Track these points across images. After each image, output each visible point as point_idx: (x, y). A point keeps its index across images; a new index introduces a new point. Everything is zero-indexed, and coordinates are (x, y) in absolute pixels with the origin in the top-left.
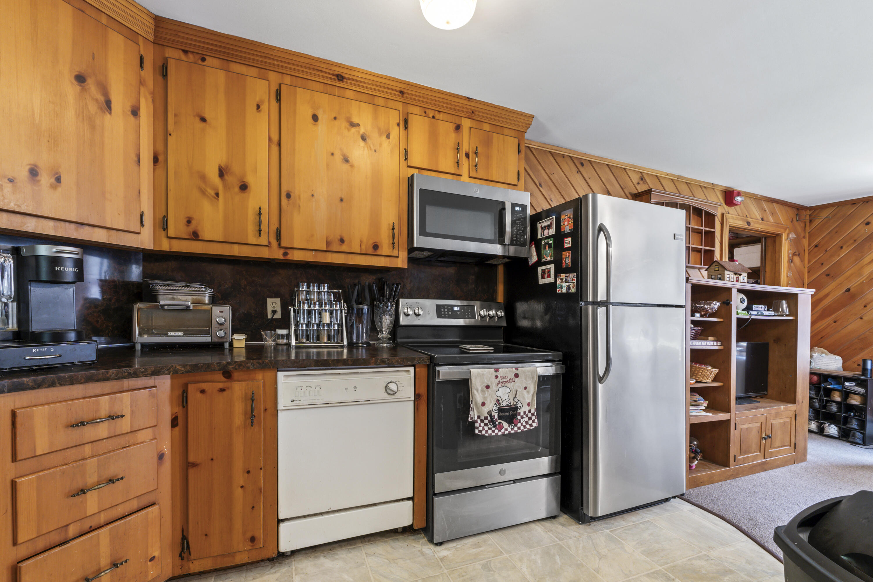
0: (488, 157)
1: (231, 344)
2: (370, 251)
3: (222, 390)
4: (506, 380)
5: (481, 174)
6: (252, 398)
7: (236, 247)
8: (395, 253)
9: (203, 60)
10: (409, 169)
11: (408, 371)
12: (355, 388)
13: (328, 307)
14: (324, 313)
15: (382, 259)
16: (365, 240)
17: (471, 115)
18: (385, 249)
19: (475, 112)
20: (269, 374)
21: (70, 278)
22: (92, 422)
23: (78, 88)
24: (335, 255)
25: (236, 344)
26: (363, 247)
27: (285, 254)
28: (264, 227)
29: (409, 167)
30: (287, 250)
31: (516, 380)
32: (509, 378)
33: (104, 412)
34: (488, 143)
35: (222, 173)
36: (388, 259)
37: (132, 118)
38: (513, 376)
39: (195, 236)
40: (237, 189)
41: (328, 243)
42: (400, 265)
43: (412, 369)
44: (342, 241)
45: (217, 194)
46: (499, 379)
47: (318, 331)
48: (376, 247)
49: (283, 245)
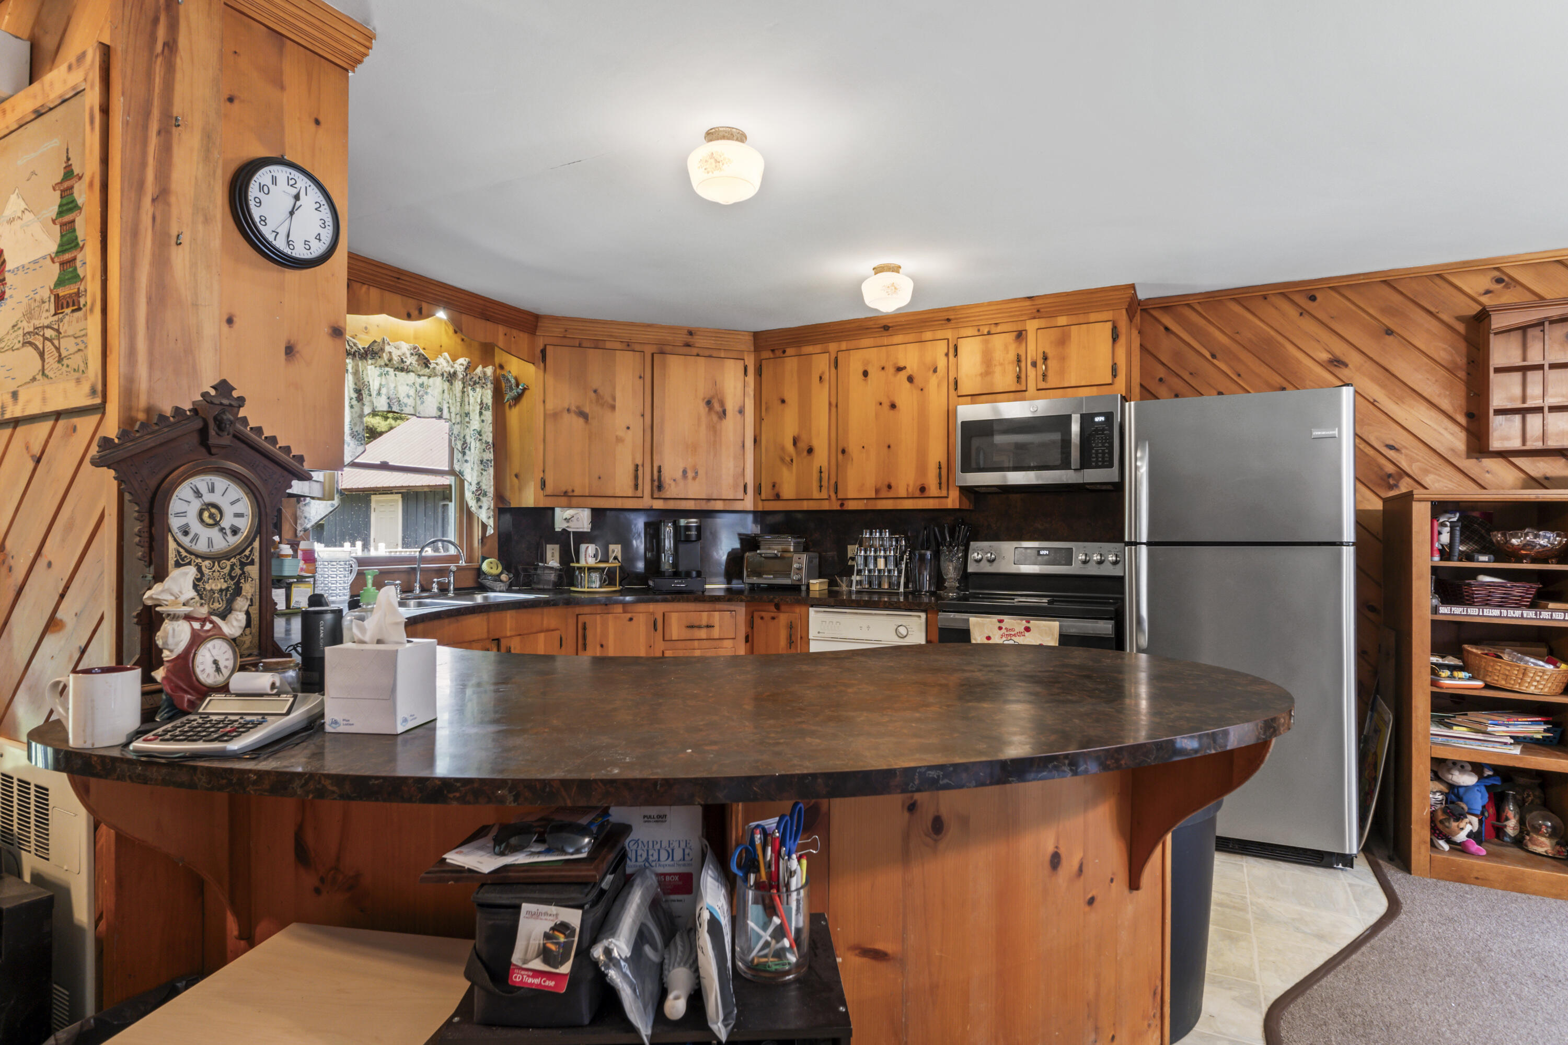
0: (1063, 359)
1: (808, 586)
2: (918, 494)
3: (773, 618)
4: (1013, 633)
5: (1052, 381)
6: (791, 627)
7: (805, 502)
8: (944, 493)
9: (784, 352)
10: (960, 398)
11: (920, 617)
12: (868, 627)
13: (882, 553)
14: (878, 559)
15: (931, 501)
16: (911, 484)
17: (1038, 313)
18: (933, 490)
19: (1041, 310)
20: (803, 609)
21: (694, 538)
22: (699, 627)
23: (707, 409)
24: (884, 501)
25: (812, 588)
26: (910, 490)
27: (842, 505)
28: (825, 483)
29: (959, 396)
30: (843, 501)
31: (1027, 634)
32: (1017, 630)
33: (704, 623)
34: (1063, 341)
35: (795, 443)
36: (937, 500)
37: (739, 416)
38: (1022, 630)
39: (778, 497)
40: (805, 453)
41: (877, 491)
42: (950, 506)
43: (923, 615)
44: (889, 487)
45: (792, 460)
46: (1003, 631)
47: (880, 577)
48: (923, 489)
49: (839, 497)
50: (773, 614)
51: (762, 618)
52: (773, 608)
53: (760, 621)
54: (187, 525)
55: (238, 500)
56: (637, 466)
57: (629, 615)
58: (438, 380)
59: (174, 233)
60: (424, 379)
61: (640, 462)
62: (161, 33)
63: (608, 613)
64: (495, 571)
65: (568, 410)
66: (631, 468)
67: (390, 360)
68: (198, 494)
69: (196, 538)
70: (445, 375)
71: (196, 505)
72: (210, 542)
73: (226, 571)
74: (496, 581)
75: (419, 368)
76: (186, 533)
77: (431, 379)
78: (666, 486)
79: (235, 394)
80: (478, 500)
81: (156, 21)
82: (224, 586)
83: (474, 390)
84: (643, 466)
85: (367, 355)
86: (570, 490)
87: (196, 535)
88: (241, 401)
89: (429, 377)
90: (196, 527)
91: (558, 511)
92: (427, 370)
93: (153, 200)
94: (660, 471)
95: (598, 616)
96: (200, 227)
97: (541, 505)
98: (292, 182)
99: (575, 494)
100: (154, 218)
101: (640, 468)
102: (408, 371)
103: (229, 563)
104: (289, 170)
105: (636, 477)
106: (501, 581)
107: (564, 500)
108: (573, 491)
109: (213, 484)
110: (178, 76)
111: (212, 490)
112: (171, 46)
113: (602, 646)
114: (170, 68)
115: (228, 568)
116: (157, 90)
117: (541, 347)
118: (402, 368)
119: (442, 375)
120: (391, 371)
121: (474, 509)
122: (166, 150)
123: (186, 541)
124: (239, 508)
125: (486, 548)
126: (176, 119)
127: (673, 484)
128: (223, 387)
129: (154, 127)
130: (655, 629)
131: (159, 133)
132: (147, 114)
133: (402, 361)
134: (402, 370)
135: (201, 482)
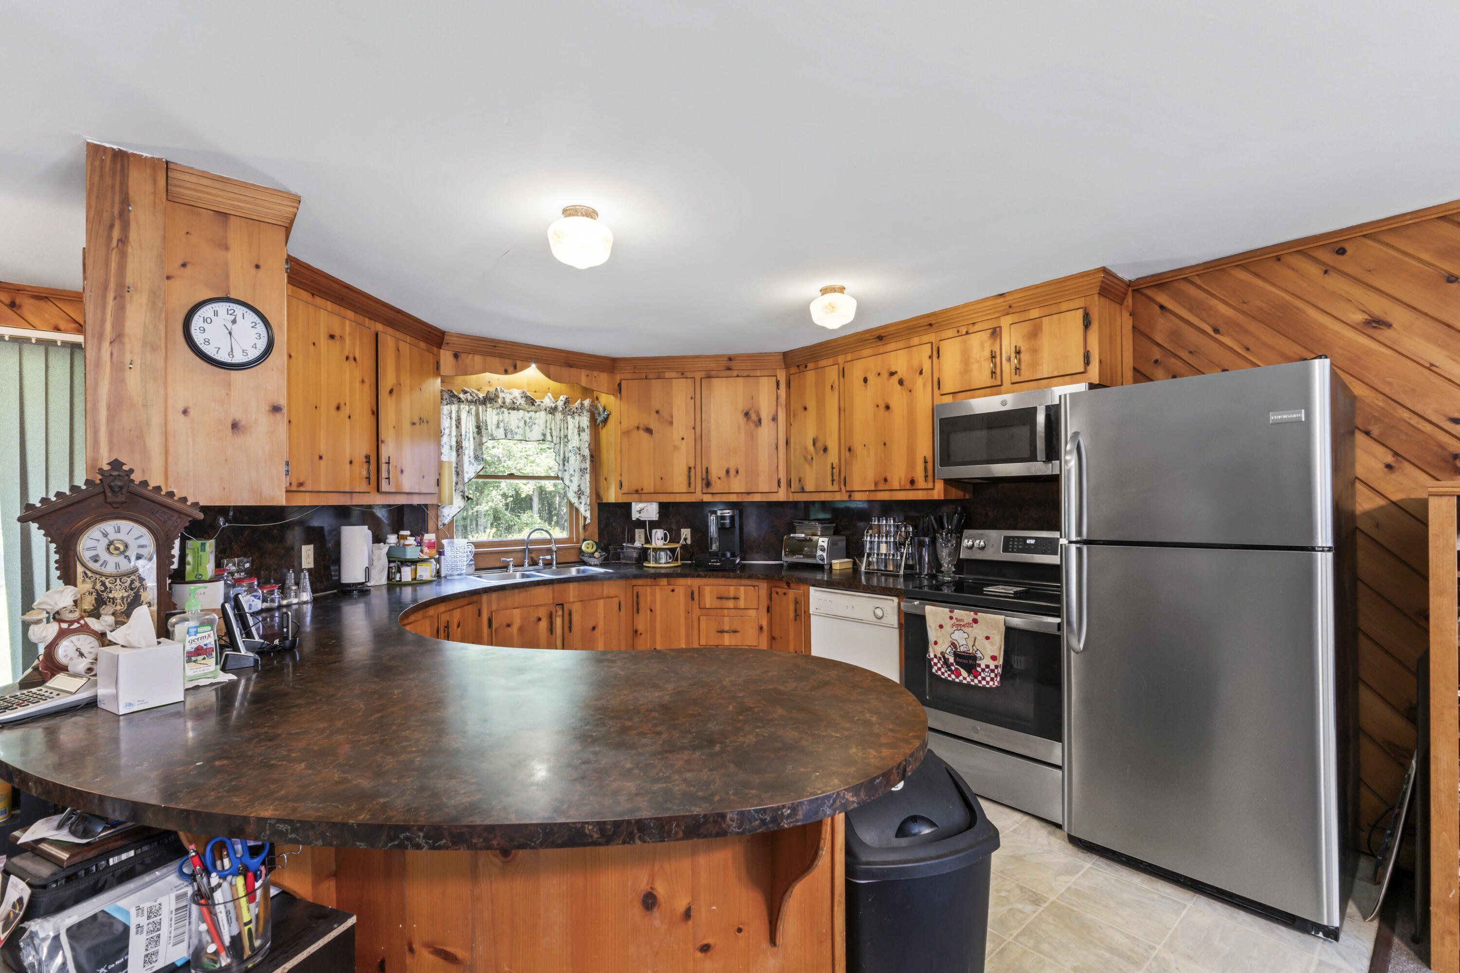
0: (1035, 351)
1: (831, 565)
2: (908, 486)
3: (785, 594)
4: (962, 623)
5: (1026, 374)
6: (796, 602)
7: (823, 494)
8: (930, 486)
9: (806, 367)
10: (943, 397)
11: (893, 600)
12: (853, 607)
13: (884, 539)
14: (881, 545)
15: (920, 492)
16: (903, 477)
17: (1009, 310)
18: (921, 483)
19: (1014, 305)
20: (806, 587)
21: (728, 526)
22: (728, 599)
23: (745, 419)
24: (882, 493)
25: (834, 567)
26: (902, 483)
27: (850, 496)
28: (836, 477)
29: (942, 395)
30: (850, 493)
31: (974, 625)
32: (966, 621)
33: (732, 595)
34: (1034, 334)
35: (814, 444)
36: (925, 492)
37: (773, 423)
38: (971, 621)
39: (803, 491)
40: (822, 452)
41: (876, 484)
42: (936, 497)
43: (896, 600)
44: (886, 480)
45: (812, 458)
46: (954, 620)
47: (885, 559)
48: (912, 482)
49: (848, 489)
50: (784, 591)
51: (777, 593)
52: (785, 586)
53: (776, 595)
54: (97, 555)
55: (141, 536)
56: (690, 468)
57: (672, 587)
58: (543, 413)
59: (128, 361)
60: (532, 414)
61: (692, 465)
62: (116, 234)
63: (655, 585)
64: (590, 550)
65: (638, 428)
66: (685, 469)
67: (504, 403)
68: (105, 535)
69: (105, 563)
70: (548, 409)
71: (104, 542)
72: (117, 565)
73: (127, 584)
74: (590, 557)
75: (527, 407)
76: (96, 561)
77: (538, 413)
78: (713, 482)
79: (125, 468)
80: (579, 498)
81: (112, 226)
82: (126, 594)
83: (573, 418)
84: (695, 468)
85: (485, 401)
86: (640, 489)
87: (105, 561)
88: (131, 471)
89: (536, 412)
90: (104, 556)
91: (633, 504)
92: (533, 408)
93: (111, 343)
94: (707, 471)
95: (648, 588)
96: (148, 355)
97: (620, 501)
98: (230, 312)
99: (645, 491)
100: (112, 354)
101: (693, 471)
102: (518, 409)
103: (129, 580)
104: (228, 304)
105: (689, 477)
106: (595, 557)
107: (636, 496)
108: (642, 489)
109: (119, 528)
110: (130, 259)
111: (118, 531)
112: (123, 241)
113: (651, 610)
114: (123, 255)
115: (129, 582)
116: (113, 271)
117: (618, 382)
118: (514, 407)
119: (546, 410)
120: (506, 411)
121: (576, 504)
122: (121, 310)
123: (95, 566)
124: (142, 542)
125: (587, 533)
126: (129, 288)
127: (718, 481)
128: (116, 464)
129: (111, 295)
130: (693, 599)
131: (115, 298)
132: (106, 288)
133: (514, 403)
134: (514, 409)
135: (109, 526)
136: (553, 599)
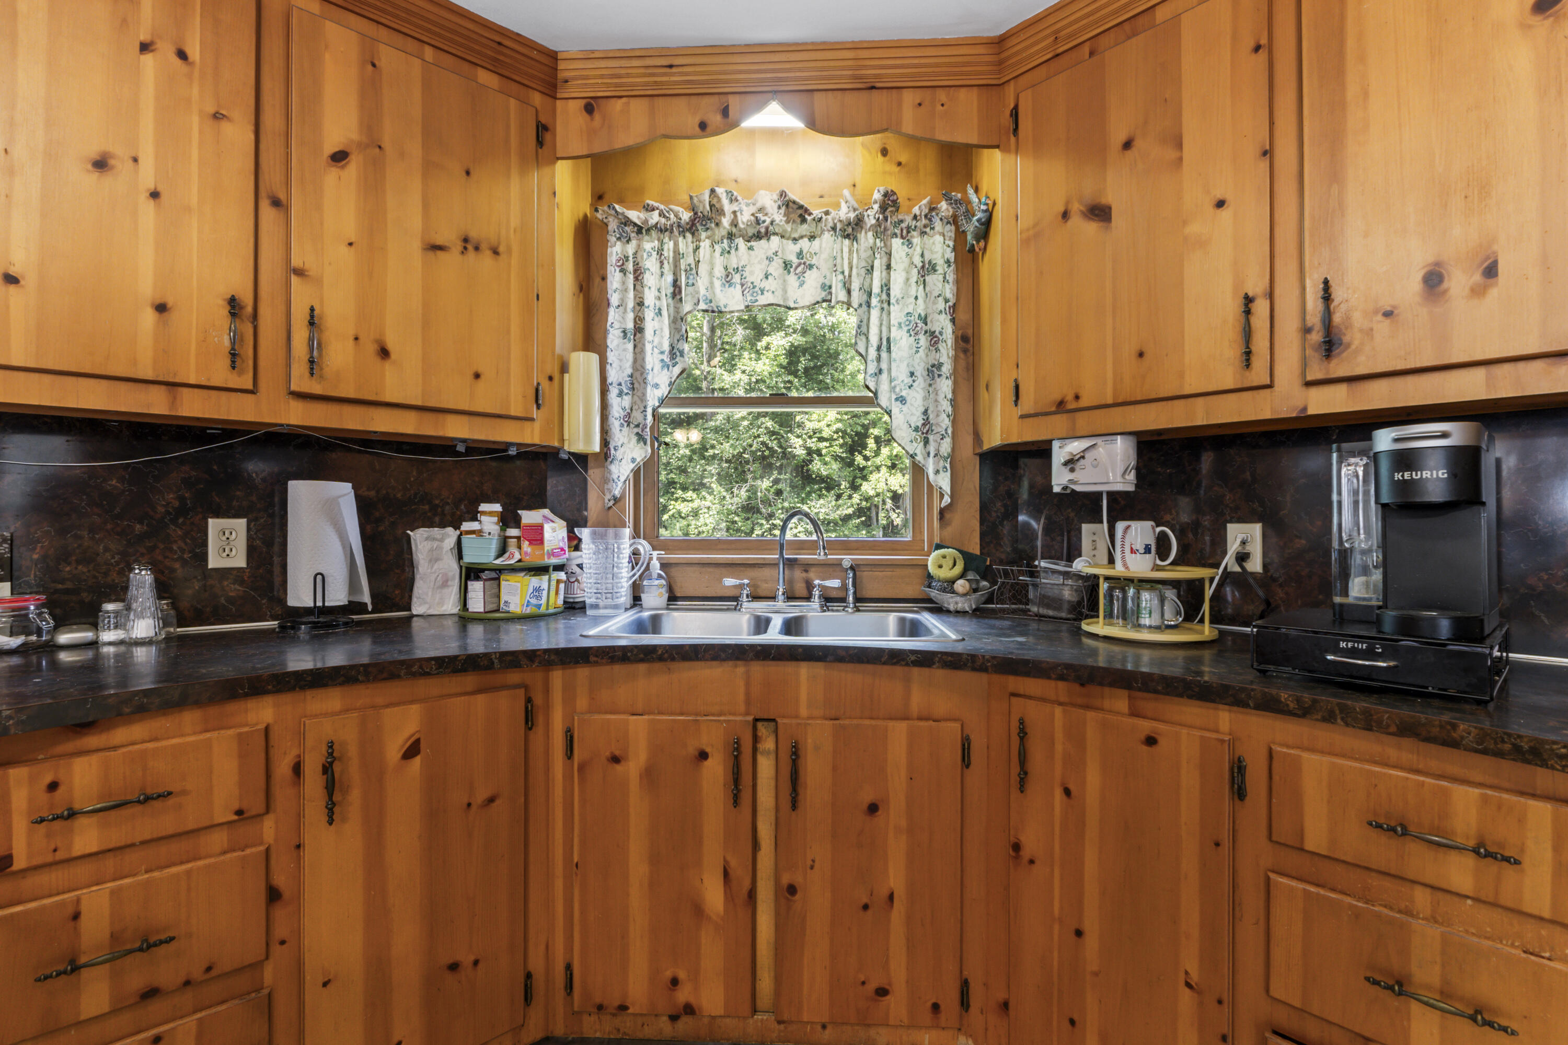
21: (1429, 493)
33: (1463, 827)
56: (1248, 300)
57: (1146, 726)
58: (827, 237)
60: (804, 244)
61: (1256, 285)
63: (1087, 707)
64: (945, 573)
66: (1231, 308)
67: (734, 224)
70: (839, 226)
74: (944, 590)
75: (788, 228)
77: (817, 242)
78: (1353, 337)
80: (926, 442)
83: (910, 244)
84: (1271, 295)
85: (693, 225)
86: (1070, 397)
89: (812, 238)
91: (1056, 445)
92: (804, 229)
94: (1327, 297)
97: (1014, 439)
101: (1261, 308)
102: (767, 235)
105: (1247, 334)
106: (953, 592)
108: (1077, 397)
113: (1067, 792)
117: (1012, 106)
118: (760, 233)
119: (834, 229)
120: (740, 242)
121: (919, 458)
133: (758, 222)
134: (758, 236)
136: (748, 701)
